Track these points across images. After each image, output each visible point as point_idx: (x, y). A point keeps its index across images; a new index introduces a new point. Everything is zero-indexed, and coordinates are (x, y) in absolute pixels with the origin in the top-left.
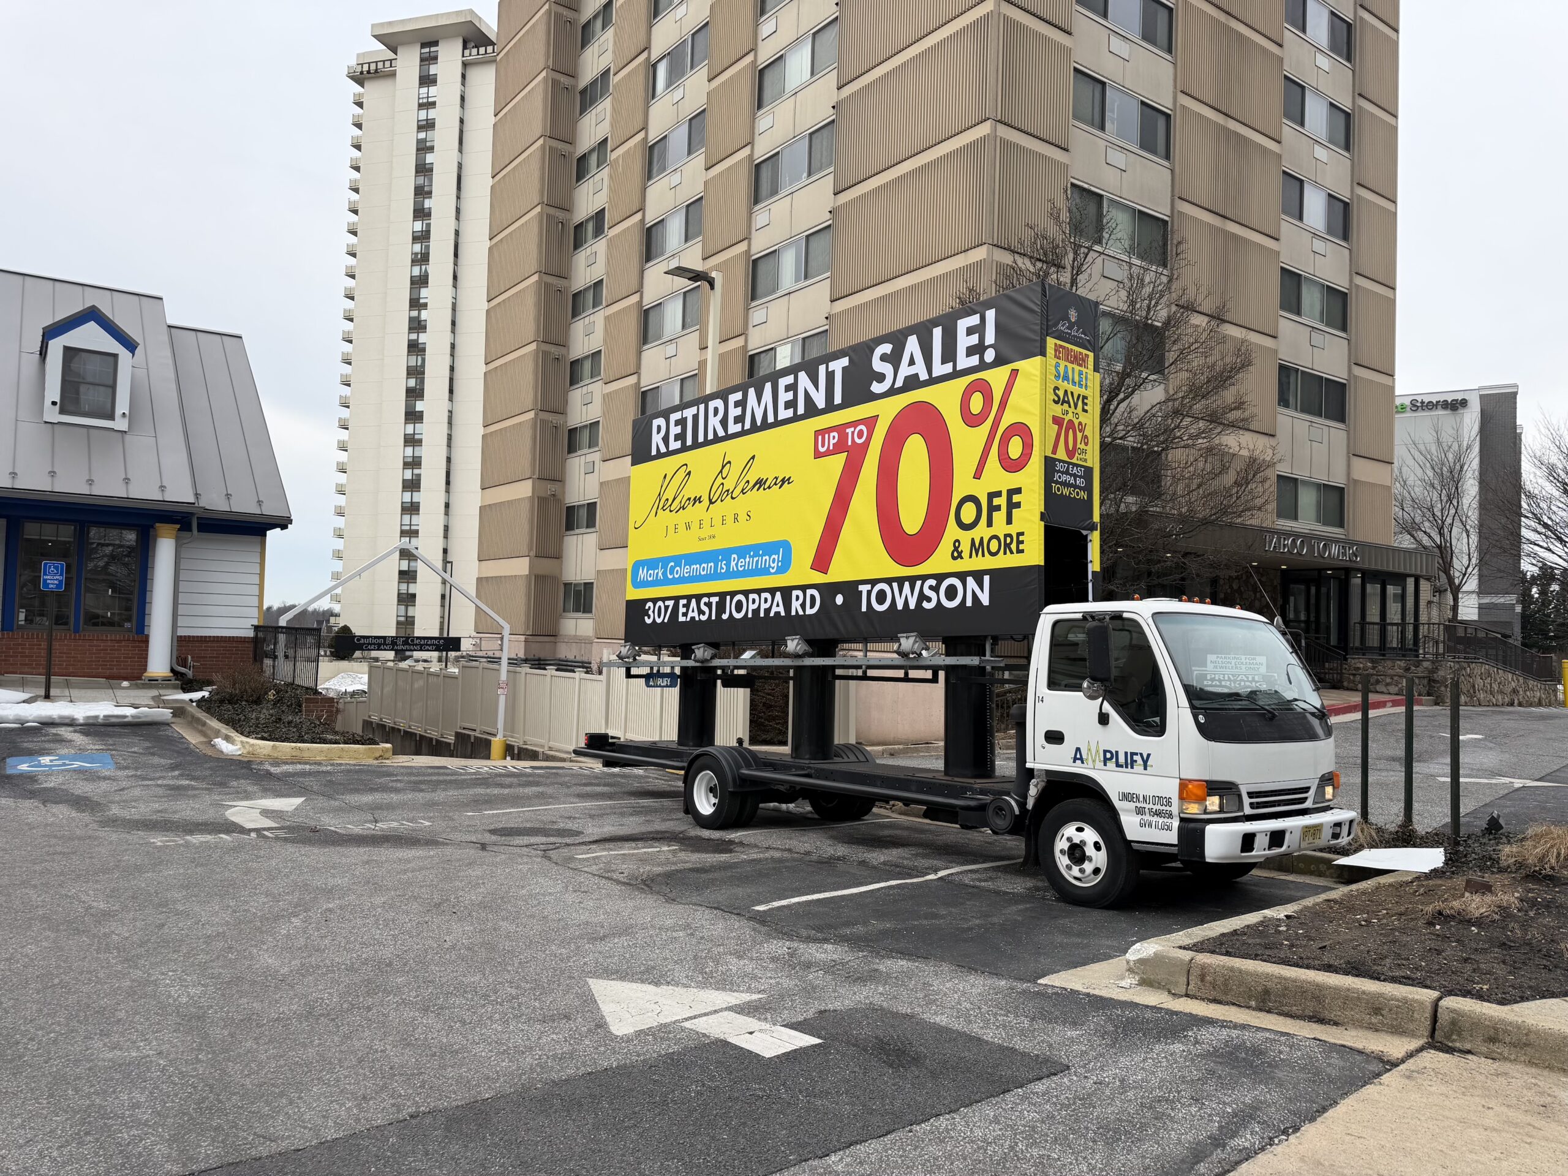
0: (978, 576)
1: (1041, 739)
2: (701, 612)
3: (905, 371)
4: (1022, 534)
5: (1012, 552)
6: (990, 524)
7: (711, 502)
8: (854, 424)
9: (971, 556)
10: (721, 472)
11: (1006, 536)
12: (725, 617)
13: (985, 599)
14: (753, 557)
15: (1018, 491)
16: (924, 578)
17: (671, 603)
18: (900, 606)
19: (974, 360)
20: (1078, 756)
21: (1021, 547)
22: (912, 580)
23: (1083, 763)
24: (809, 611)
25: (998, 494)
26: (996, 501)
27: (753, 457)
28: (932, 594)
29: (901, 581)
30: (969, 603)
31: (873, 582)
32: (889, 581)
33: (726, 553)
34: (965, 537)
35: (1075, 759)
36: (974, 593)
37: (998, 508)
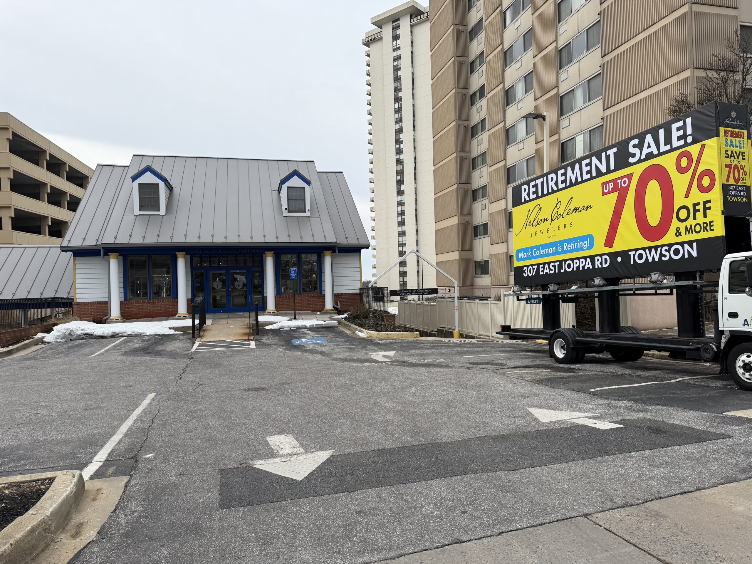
0: (690, 243)
1: (726, 316)
2: (550, 270)
3: (646, 151)
4: (713, 222)
5: (707, 231)
6: (695, 218)
7: (552, 220)
8: (621, 178)
9: (686, 234)
10: (556, 206)
11: (704, 223)
12: (562, 271)
13: (694, 254)
14: (575, 243)
15: (709, 201)
16: (662, 246)
17: (536, 267)
18: (650, 260)
19: (682, 142)
20: (746, 323)
21: (712, 228)
22: (656, 248)
23: (748, 326)
24: (604, 266)
25: (699, 204)
26: (697, 207)
27: (572, 198)
28: (667, 254)
29: (650, 249)
30: (686, 256)
31: (636, 250)
32: (644, 249)
33: (561, 243)
34: (682, 226)
35: (744, 325)
36: (688, 251)
37: (699, 210)
